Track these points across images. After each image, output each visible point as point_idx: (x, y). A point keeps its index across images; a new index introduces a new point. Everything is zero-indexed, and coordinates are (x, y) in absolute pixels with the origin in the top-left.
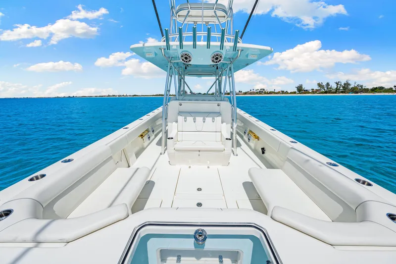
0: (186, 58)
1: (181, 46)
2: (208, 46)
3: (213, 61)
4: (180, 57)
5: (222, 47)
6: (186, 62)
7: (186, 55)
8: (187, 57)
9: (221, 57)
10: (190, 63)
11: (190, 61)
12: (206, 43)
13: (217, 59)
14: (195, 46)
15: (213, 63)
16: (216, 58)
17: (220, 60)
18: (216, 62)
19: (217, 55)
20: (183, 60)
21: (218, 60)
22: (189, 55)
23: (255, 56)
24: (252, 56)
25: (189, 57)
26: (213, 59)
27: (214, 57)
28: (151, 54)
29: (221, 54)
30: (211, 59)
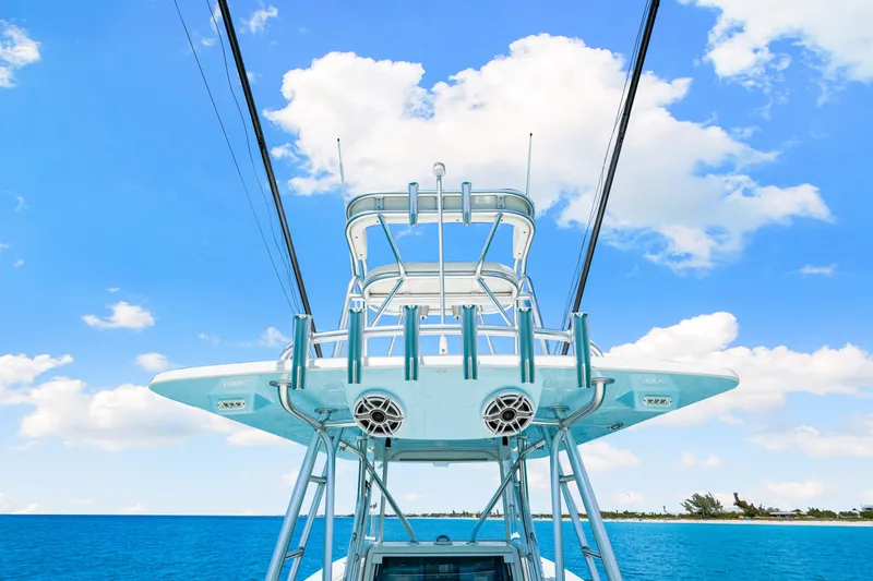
0: (378, 416)
1: (354, 374)
2: (471, 371)
3: (493, 425)
4: (353, 412)
5: (528, 372)
6: (379, 430)
7: (378, 404)
8: (380, 414)
9: (525, 408)
10: (395, 434)
11: (394, 426)
12: (459, 360)
13: (509, 415)
14: (411, 372)
15: (491, 434)
16: (506, 412)
17: (522, 421)
18: (508, 429)
19: (508, 402)
20: (365, 423)
21: (516, 420)
22: (390, 404)
23: (663, 401)
24: (650, 401)
25: (391, 410)
26: (493, 418)
27: (495, 409)
28: (238, 401)
29: (525, 397)
30: (487, 418)
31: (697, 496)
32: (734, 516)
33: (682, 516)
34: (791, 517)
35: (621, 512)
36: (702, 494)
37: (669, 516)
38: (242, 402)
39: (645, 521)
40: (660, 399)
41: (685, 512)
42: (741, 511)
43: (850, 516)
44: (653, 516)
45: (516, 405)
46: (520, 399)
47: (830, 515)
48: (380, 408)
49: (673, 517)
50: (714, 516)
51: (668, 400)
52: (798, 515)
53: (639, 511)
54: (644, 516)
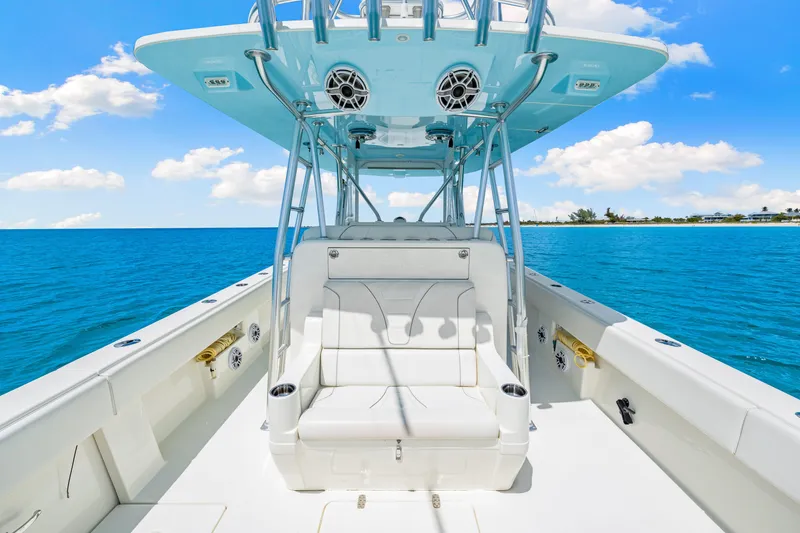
0: (347, 91)
1: (320, 30)
2: (430, 29)
3: (445, 101)
4: (324, 86)
5: (482, 33)
6: (349, 106)
7: (345, 77)
9: (474, 84)
10: (363, 110)
11: (361, 101)
12: (419, 23)
13: (458, 92)
16: (457, 88)
17: (470, 99)
18: (457, 106)
19: (460, 78)
20: (336, 99)
21: (464, 97)
22: (356, 78)
23: (593, 85)
24: (581, 85)
25: (357, 85)
26: (445, 93)
27: (448, 86)
28: (222, 79)
29: (475, 73)
30: (439, 94)
31: (581, 210)
32: (603, 222)
33: (566, 223)
34: (641, 222)
35: (526, 221)
36: (585, 209)
37: (558, 223)
38: (226, 79)
39: (540, 226)
40: (590, 83)
41: (569, 220)
42: (608, 219)
43: (681, 221)
44: (547, 223)
45: (465, 82)
46: (470, 76)
47: (668, 220)
48: (347, 82)
49: (561, 223)
50: (588, 223)
51: (597, 83)
52: (646, 221)
53: (538, 220)
54: (541, 223)
